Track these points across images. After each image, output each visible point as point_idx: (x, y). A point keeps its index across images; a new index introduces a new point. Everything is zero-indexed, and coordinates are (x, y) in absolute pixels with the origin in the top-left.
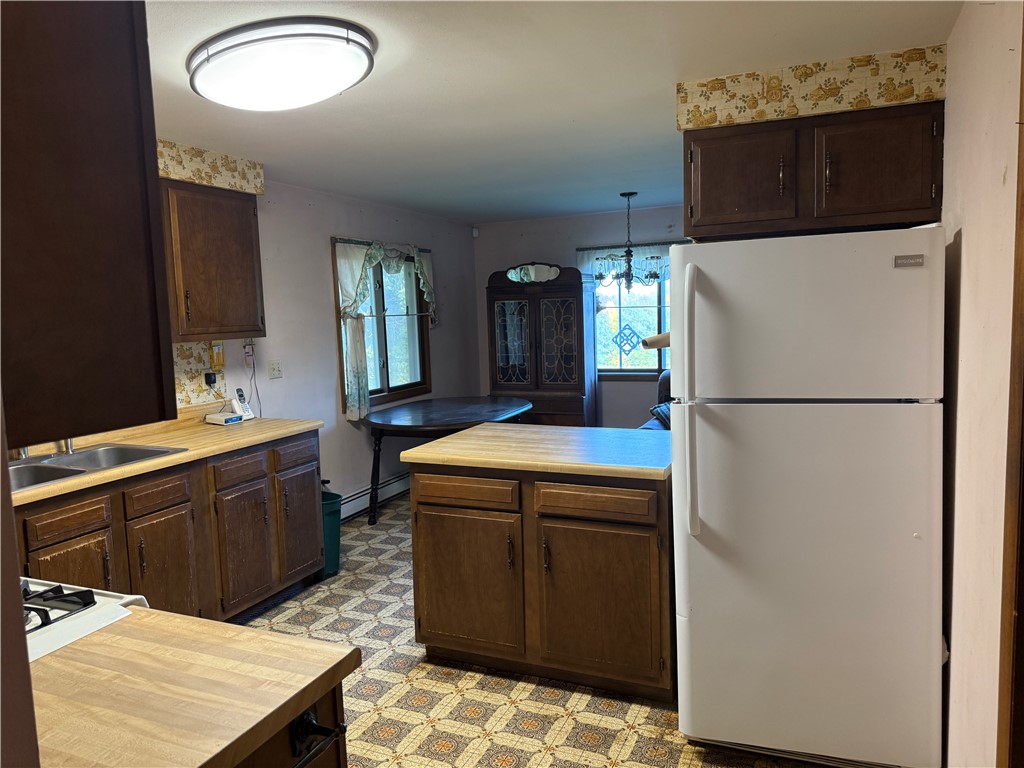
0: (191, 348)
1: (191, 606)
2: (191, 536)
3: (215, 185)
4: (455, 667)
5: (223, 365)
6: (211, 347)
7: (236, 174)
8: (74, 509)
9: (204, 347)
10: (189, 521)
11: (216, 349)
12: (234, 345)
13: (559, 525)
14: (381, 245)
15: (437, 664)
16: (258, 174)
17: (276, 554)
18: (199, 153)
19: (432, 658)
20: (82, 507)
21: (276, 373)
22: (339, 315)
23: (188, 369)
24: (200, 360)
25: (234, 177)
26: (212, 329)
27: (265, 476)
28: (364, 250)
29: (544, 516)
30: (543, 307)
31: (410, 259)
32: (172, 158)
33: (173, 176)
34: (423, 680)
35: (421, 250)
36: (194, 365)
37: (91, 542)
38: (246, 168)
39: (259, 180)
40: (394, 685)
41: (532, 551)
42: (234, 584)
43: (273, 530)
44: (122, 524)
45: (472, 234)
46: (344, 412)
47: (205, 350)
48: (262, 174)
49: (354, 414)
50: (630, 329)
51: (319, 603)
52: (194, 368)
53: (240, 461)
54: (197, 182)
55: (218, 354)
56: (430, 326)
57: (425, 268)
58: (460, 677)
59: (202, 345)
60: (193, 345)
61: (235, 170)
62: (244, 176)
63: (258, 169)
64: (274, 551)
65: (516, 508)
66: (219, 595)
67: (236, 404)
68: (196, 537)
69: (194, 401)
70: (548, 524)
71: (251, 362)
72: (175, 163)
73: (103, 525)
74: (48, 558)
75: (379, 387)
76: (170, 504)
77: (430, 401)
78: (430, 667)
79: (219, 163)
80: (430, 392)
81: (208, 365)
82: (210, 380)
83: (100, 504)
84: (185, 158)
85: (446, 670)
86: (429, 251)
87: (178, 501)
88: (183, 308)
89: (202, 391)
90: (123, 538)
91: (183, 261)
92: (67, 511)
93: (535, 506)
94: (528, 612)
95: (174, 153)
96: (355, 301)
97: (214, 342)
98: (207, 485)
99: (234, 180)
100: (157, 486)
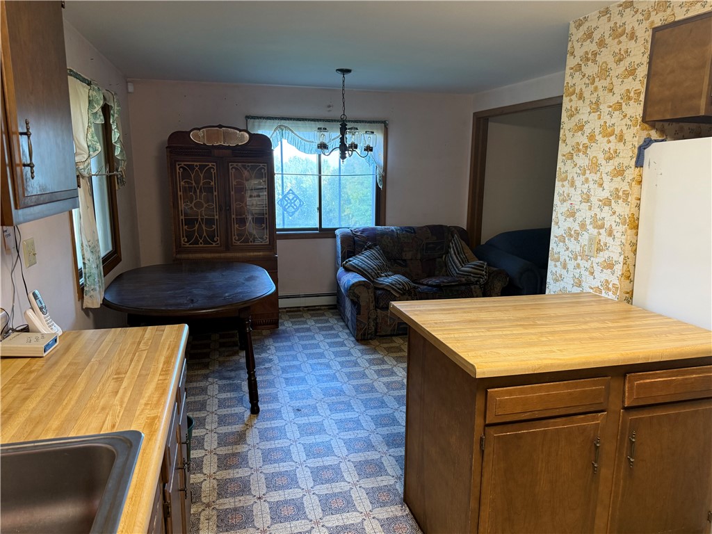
14: (99, 86)
21: (32, 258)
28: (86, 90)
30: (232, 172)
45: (127, 89)
46: (80, 298)
49: (95, 300)
50: (293, 193)
70: (635, 416)
80: (121, 261)
93: (626, 401)
96: (89, 155)
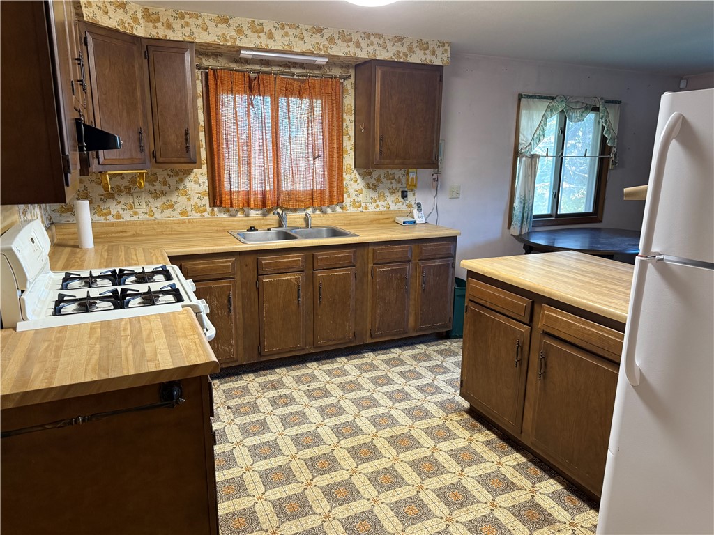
0: (394, 173)
1: (349, 327)
2: (353, 288)
3: (410, 61)
4: (482, 423)
5: (415, 186)
6: (408, 174)
7: (427, 52)
8: (283, 258)
9: (403, 173)
10: (352, 279)
11: (411, 175)
12: (425, 174)
13: (555, 344)
14: (565, 98)
15: (472, 417)
16: (446, 51)
17: (414, 312)
18: (400, 40)
19: (472, 412)
20: (288, 257)
21: (455, 195)
22: (517, 154)
23: (390, 187)
24: (399, 181)
25: (425, 54)
26: (396, 162)
27: (409, 261)
28: (546, 103)
29: (546, 334)
31: (595, 109)
32: (380, 45)
33: (379, 58)
34: (454, 423)
35: (606, 102)
36: (395, 185)
37: (292, 277)
38: (436, 47)
39: (446, 55)
40: (435, 417)
41: (535, 358)
42: (379, 323)
43: (412, 297)
44: (311, 272)
46: (509, 228)
47: (404, 176)
48: (449, 50)
49: (515, 230)
51: (437, 351)
52: (394, 187)
53: (392, 249)
54: (396, 60)
55: (413, 178)
56: (610, 167)
57: (611, 117)
58: (479, 431)
59: (402, 172)
60: (396, 171)
61: (427, 48)
62: (434, 53)
63: (446, 47)
64: (412, 309)
65: (527, 322)
66: (369, 327)
67: (415, 212)
68: (356, 289)
69: (392, 208)
70: (547, 341)
71: (436, 185)
72: (381, 48)
73: (300, 270)
74: (268, 280)
75: (549, 213)
76: (340, 266)
77: (599, 229)
78: (466, 416)
79: (415, 45)
80: (601, 221)
81: (404, 185)
82: (404, 195)
83: (298, 257)
84: (389, 44)
85: (475, 422)
86: (620, 102)
87: (346, 265)
88: (377, 147)
89: (399, 202)
90: (310, 279)
91: (381, 115)
92: (279, 258)
93: (540, 324)
94: (526, 404)
95: (381, 41)
96: (530, 144)
97: (410, 170)
98: (368, 259)
99: (425, 56)
100: (334, 254)
